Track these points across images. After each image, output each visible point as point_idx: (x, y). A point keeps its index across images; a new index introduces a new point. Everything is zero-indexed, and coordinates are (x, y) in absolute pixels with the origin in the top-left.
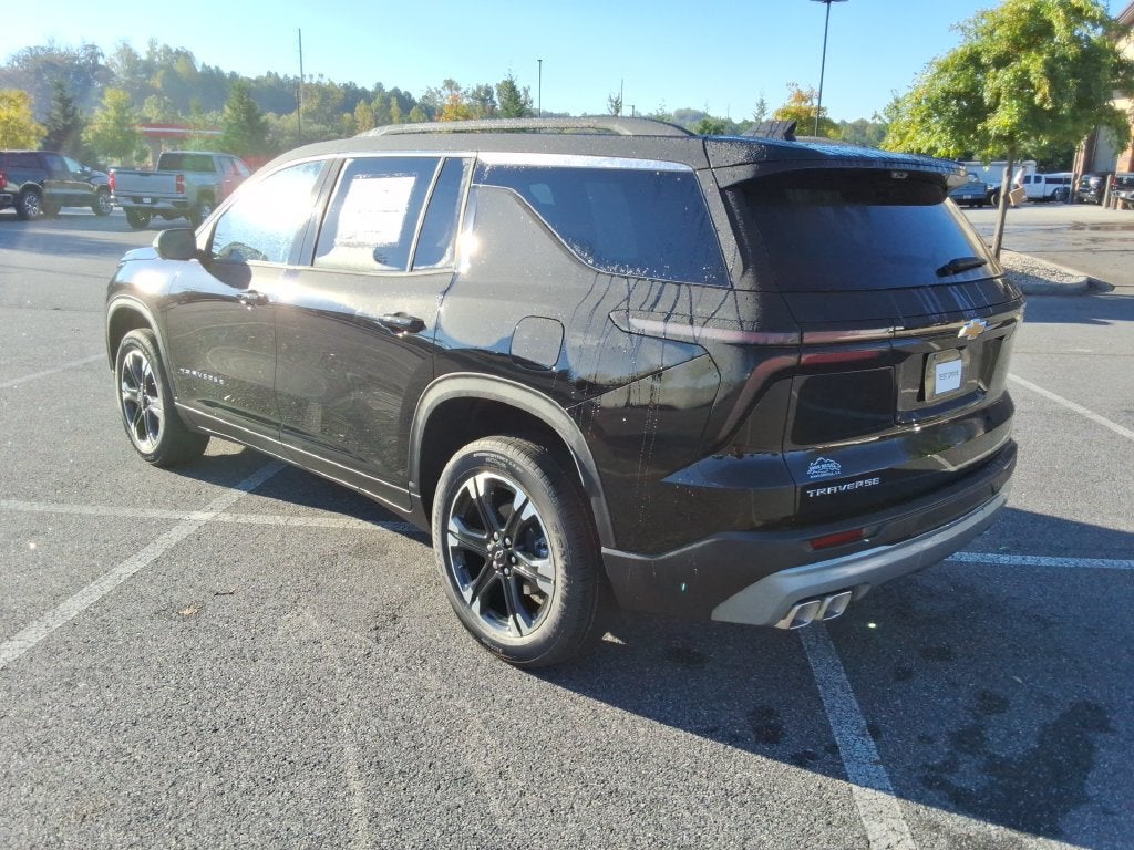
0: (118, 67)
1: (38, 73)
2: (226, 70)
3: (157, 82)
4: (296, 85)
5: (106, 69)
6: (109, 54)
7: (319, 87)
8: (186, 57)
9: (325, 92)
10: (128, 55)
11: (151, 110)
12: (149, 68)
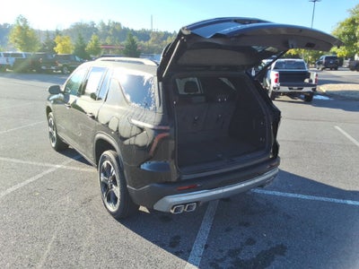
0: (100, 28)
1: (77, 30)
2: (130, 28)
3: (110, 32)
4: (150, 32)
5: (96, 29)
6: (97, 25)
7: (157, 33)
8: (119, 24)
9: (158, 34)
10: (103, 24)
11: (108, 41)
12: (108, 28)
